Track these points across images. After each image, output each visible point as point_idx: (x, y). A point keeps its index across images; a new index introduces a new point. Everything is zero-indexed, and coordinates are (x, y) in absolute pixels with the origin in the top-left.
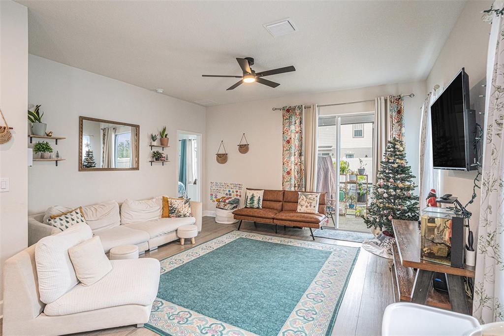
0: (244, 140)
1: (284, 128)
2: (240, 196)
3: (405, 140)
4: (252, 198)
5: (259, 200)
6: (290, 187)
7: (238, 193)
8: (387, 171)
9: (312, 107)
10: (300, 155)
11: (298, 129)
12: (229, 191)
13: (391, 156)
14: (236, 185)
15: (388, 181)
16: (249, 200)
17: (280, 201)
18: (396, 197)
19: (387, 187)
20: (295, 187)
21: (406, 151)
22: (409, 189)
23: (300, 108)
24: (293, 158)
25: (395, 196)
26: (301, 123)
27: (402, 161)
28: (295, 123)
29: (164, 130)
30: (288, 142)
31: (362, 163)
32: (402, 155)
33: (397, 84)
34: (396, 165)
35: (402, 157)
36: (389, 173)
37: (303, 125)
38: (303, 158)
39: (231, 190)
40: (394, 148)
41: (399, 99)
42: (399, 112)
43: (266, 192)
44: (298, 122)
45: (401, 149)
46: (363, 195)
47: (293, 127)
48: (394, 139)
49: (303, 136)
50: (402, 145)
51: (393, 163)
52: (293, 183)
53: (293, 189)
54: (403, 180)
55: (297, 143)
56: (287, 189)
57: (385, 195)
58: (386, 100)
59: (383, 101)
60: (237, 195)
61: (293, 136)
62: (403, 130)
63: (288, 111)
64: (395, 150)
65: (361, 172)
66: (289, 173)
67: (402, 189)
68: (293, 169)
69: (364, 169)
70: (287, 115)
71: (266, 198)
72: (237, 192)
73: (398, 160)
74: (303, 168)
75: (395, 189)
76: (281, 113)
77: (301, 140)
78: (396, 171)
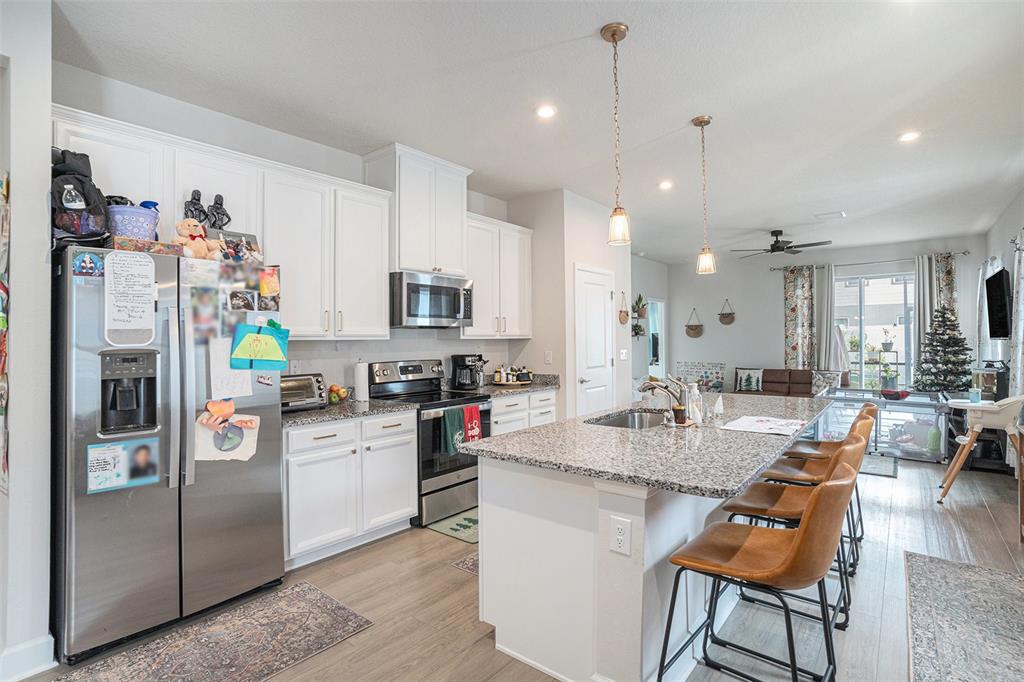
0: (727, 307)
1: (786, 293)
2: (722, 378)
3: (957, 307)
4: (749, 379)
5: (758, 381)
6: (797, 366)
7: (720, 375)
8: (935, 344)
9: (827, 267)
10: (811, 326)
11: (806, 295)
12: (706, 373)
13: (940, 326)
14: (715, 366)
15: (936, 354)
16: (743, 381)
17: (785, 383)
18: (946, 373)
19: (935, 363)
20: (804, 365)
21: (960, 321)
22: (964, 362)
23: (810, 268)
24: (800, 330)
25: (945, 370)
26: (811, 287)
27: (955, 333)
28: (803, 287)
29: (640, 299)
30: (793, 310)
31: (889, 335)
32: (954, 325)
33: (945, 239)
34: (946, 337)
35: (954, 327)
36: (937, 346)
37: (814, 290)
38: (815, 330)
39: (709, 372)
40: (943, 317)
41: (949, 257)
42: (949, 273)
43: (766, 372)
44: (807, 285)
45: (953, 318)
46: (892, 379)
47: (799, 292)
48: (944, 308)
49: (815, 303)
50: (953, 314)
51: (943, 334)
52: (800, 360)
53: (800, 368)
54: (955, 353)
55: (806, 311)
56: (793, 367)
57: (934, 370)
58: (930, 259)
59: (926, 261)
60: (718, 378)
61: (799, 303)
62: (955, 295)
63: (792, 272)
64: (945, 320)
65: (887, 347)
66: (794, 348)
67: (954, 363)
68: (800, 344)
69: (891, 344)
70: (792, 277)
71: (766, 379)
72: (717, 373)
73: (948, 331)
74: (815, 341)
75: (946, 363)
76: (781, 274)
77: (811, 307)
78: (946, 344)
